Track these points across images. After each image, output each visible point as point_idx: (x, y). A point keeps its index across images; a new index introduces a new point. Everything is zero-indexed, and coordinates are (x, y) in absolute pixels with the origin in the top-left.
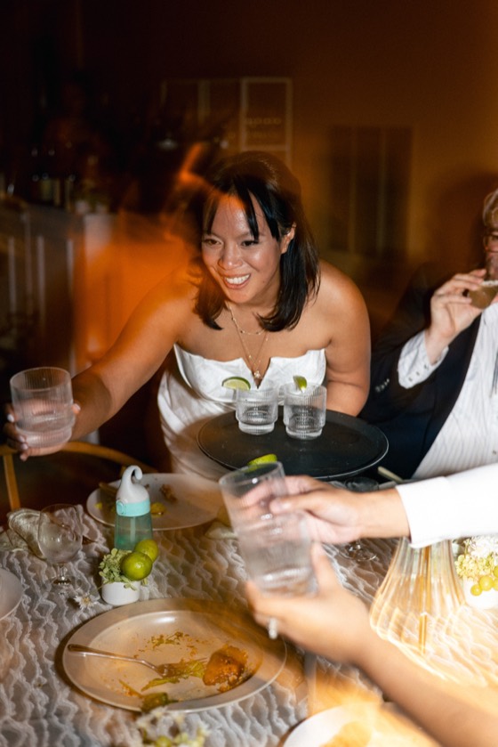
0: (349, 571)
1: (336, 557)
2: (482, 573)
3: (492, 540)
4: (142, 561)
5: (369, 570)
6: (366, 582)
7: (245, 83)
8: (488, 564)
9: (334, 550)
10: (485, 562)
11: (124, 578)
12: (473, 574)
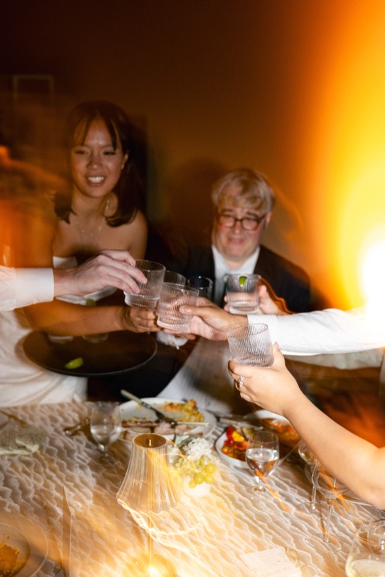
0: (99, 475)
1: (89, 465)
2: (197, 471)
3: (203, 446)
5: (114, 473)
6: (111, 483)
7: (16, 79)
8: (201, 464)
9: (87, 458)
10: (198, 463)
12: (190, 472)
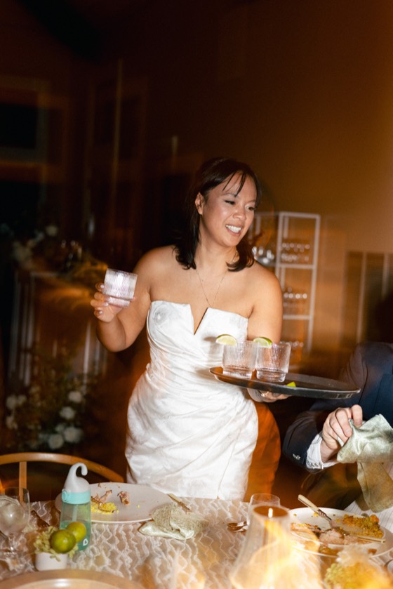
4: (67, 537)
11: (52, 551)
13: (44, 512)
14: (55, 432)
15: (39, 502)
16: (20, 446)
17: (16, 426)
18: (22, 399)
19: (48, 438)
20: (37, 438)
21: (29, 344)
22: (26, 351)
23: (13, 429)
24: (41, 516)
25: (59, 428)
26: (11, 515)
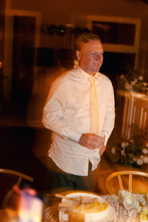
13: (142, 200)
14: (140, 159)
15: (140, 194)
16: (126, 162)
17: (125, 155)
18: (127, 144)
19: (137, 160)
20: (132, 160)
21: (130, 124)
22: (129, 126)
23: (124, 156)
24: (141, 201)
25: (142, 157)
26: (130, 202)
